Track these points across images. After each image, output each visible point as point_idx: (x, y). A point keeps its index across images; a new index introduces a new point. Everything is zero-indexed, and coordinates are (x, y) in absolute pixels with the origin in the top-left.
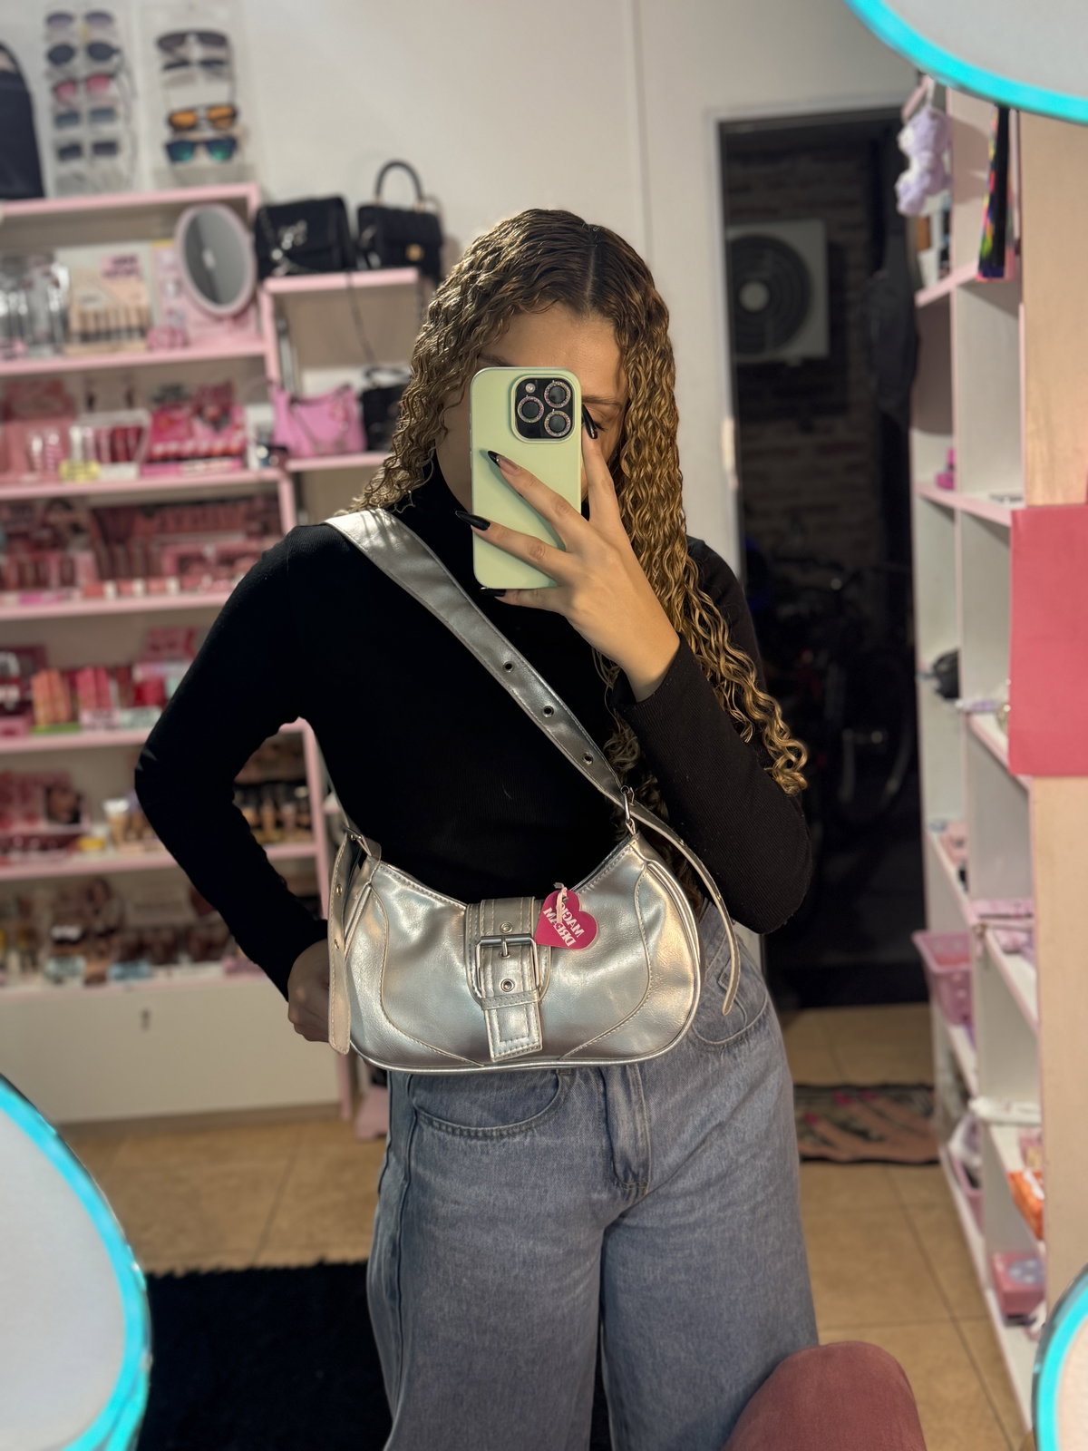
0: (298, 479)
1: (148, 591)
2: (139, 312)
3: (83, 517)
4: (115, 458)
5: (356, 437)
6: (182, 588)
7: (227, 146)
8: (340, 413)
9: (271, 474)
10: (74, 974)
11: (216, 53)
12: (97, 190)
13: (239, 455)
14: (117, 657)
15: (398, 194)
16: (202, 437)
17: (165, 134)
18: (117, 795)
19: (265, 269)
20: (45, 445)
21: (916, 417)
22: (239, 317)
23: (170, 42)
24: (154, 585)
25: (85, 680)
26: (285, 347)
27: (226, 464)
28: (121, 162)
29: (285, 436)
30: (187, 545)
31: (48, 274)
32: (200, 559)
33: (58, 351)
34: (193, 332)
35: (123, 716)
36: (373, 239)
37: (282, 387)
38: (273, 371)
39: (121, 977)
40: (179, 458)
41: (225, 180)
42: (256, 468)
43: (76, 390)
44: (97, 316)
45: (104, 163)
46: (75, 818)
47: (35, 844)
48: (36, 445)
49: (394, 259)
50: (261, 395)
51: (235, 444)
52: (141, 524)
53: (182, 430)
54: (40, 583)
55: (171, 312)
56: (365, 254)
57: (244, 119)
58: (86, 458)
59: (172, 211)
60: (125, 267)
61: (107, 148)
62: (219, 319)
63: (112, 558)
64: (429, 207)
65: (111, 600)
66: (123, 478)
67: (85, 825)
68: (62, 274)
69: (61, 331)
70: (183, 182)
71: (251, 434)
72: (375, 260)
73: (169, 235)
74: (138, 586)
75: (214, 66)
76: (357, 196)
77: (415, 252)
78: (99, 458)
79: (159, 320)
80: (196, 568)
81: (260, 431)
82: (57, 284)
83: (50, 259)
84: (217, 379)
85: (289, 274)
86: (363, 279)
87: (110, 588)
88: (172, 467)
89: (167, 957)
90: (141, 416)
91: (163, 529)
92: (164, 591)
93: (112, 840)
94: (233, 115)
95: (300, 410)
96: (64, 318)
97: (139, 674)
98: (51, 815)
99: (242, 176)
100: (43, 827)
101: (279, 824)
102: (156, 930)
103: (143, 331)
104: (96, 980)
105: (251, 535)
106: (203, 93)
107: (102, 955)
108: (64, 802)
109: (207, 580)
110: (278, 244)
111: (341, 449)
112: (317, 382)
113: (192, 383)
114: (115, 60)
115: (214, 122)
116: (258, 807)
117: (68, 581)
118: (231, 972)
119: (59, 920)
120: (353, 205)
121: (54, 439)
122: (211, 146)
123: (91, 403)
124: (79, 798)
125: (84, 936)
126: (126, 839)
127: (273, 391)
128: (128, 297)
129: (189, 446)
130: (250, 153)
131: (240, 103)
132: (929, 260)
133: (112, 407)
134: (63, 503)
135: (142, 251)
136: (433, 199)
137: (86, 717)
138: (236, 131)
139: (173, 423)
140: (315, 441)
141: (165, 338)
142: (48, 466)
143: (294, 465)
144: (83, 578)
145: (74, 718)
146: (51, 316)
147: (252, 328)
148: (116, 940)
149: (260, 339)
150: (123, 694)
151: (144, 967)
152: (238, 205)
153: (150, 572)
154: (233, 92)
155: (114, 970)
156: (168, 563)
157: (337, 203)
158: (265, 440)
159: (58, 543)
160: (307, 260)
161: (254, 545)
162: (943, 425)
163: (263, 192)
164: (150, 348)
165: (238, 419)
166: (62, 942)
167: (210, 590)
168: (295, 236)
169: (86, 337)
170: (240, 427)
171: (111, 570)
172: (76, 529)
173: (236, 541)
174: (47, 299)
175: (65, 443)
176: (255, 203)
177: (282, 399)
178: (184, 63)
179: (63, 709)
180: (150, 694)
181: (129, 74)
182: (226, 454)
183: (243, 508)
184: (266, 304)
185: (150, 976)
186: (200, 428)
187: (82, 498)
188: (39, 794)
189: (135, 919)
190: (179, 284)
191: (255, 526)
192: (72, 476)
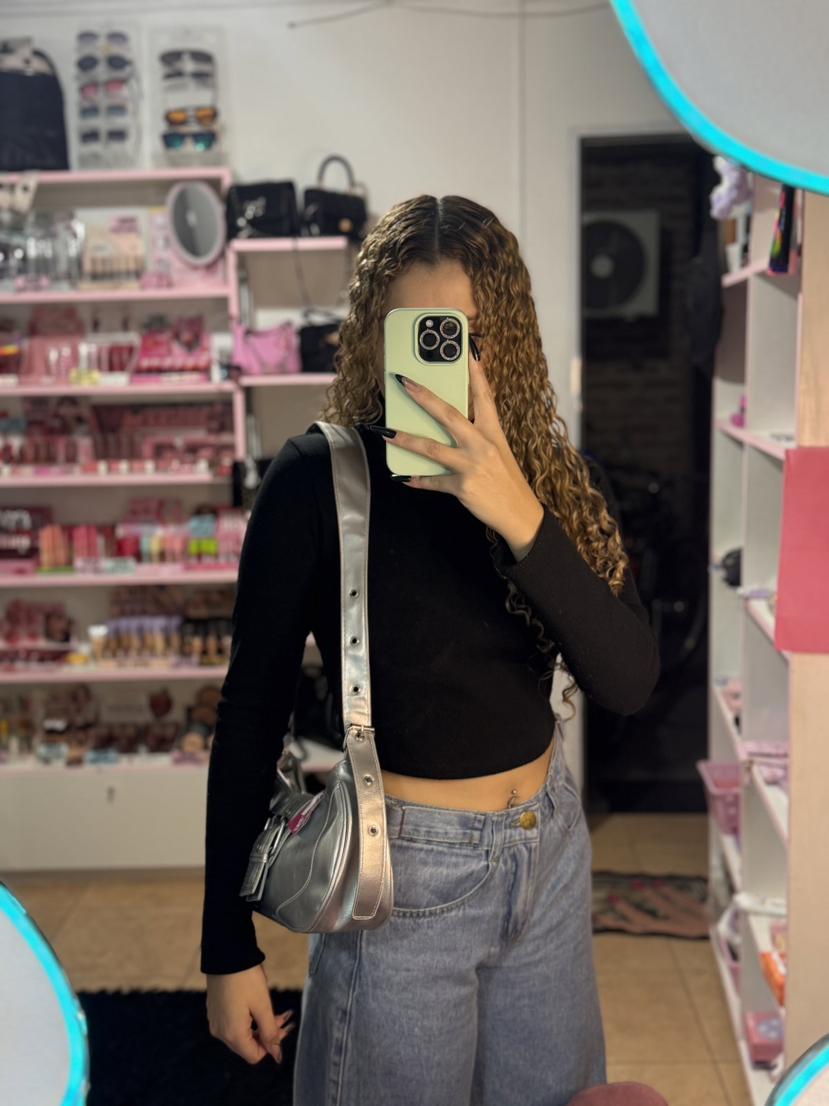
0: (249, 392)
1: (131, 470)
2: (137, 260)
3: (85, 412)
4: (112, 368)
5: (294, 361)
6: (157, 469)
7: (209, 138)
8: (282, 343)
9: (229, 386)
10: (58, 756)
11: (204, 68)
12: (108, 166)
13: (205, 371)
14: (104, 517)
15: (335, 181)
16: (178, 355)
17: (162, 127)
18: (99, 622)
19: (232, 232)
20: (60, 356)
21: (719, 368)
22: (211, 267)
23: (170, 58)
24: (136, 465)
25: (80, 535)
26: (245, 293)
27: (195, 377)
28: (128, 145)
29: (241, 359)
30: (162, 436)
31: (69, 228)
32: (171, 447)
33: (73, 285)
34: (175, 277)
35: (107, 563)
36: (315, 214)
37: (240, 321)
38: (234, 309)
39: (94, 761)
40: (159, 371)
41: (206, 163)
42: (217, 381)
43: (85, 316)
44: (104, 261)
45: (116, 147)
46: (66, 637)
47: (35, 656)
48: (53, 356)
49: (330, 230)
50: (224, 326)
51: (202, 361)
52: (129, 419)
53: (163, 350)
54: (50, 459)
55: (160, 261)
56: (308, 224)
57: (223, 118)
58: (90, 367)
59: (164, 186)
60: (127, 225)
61: (118, 135)
62: (195, 268)
63: (106, 444)
64: (358, 192)
65: (103, 475)
66: (117, 384)
67: (74, 643)
68: (79, 228)
69: (76, 271)
70: (174, 163)
71: (215, 355)
72: (315, 229)
73: (161, 203)
74: (123, 466)
75: (201, 77)
76: (304, 180)
77: (345, 225)
78: (100, 368)
79: (151, 267)
80: (168, 454)
81: (221, 352)
82: (75, 235)
83: (71, 216)
84: (191, 313)
85: (251, 237)
86: (306, 244)
87: (102, 466)
88: (153, 377)
89: (129, 747)
90: (133, 338)
91: (145, 423)
92: (142, 470)
93: (94, 656)
94: (214, 115)
95: (252, 339)
96: (79, 262)
97: (121, 532)
98: (49, 635)
99: (219, 161)
100: (42, 644)
101: (220, 651)
102: (123, 726)
103: (138, 274)
104: (75, 762)
105: (211, 431)
106: (192, 97)
107: (81, 743)
108: (58, 625)
109: (175, 464)
110: (242, 214)
111: (282, 370)
112: (267, 319)
113: (173, 315)
114: (128, 69)
115: (200, 120)
116: (205, 636)
117: (71, 459)
118: (178, 761)
119: (50, 715)
120: (301, 187)
121: (66, 351)
122: (197, 137)
123: (96, 326)
124: (70, 623)
125: (69, 728)
126: (104, 656)
127: (234, 324)
128: (128, 248)
129: (168, 362)
130: (226, 143)
131: (222, 107)
132: (734, 251)
133: (111, 330)
134: (71, 400)
135: (141, 214)
136: (362, 186)
137: (79, 562)
138: (216, 127)
139: (157, 344)
140: (262, 364)
141: (154, 280)
142: (60, 372)
143: (246, 381)
144: (83, 458)
145: (69, 563)
146: (70, 260)
147: (219, 276)
148: (93, 733)
149: (225, 285)
150: (107, 547)
151: (112, 754)
152: (214, 183)
153: (133, 455)
154: (216, 97)
155: (89, 755)
156: (147, 449)
157: (289, 186)
158: (225, 360)
159: (65, 430)
160: (262, 228)
161: (213, 439)
162: (738, 376)
163: (234, 174)
164: (143, 287)
165: (205, 343)
166: (51, 732)
167: (178, 471)
168: (257, 208)
169: (96, 277)
170: (206, 349)
171: (105, 453)
172: (80, 420)
173: (199, 435)
174: (67, 246)
175: (75, 356)
176: (227, 182)
177: (240, 331)
178: (179, 74)
179: (62, 555)
180: (128, 547)
181: (138, 80)
182: (195, 369)
183: (206, 411)
184: (232, 259)
185: (115, 761)
186: (177, 349)
187: (86, 397)
188: (40, 619)
189: (107, 717)
190: (167, 240)
191: (214, 425)
192: (79, 379)
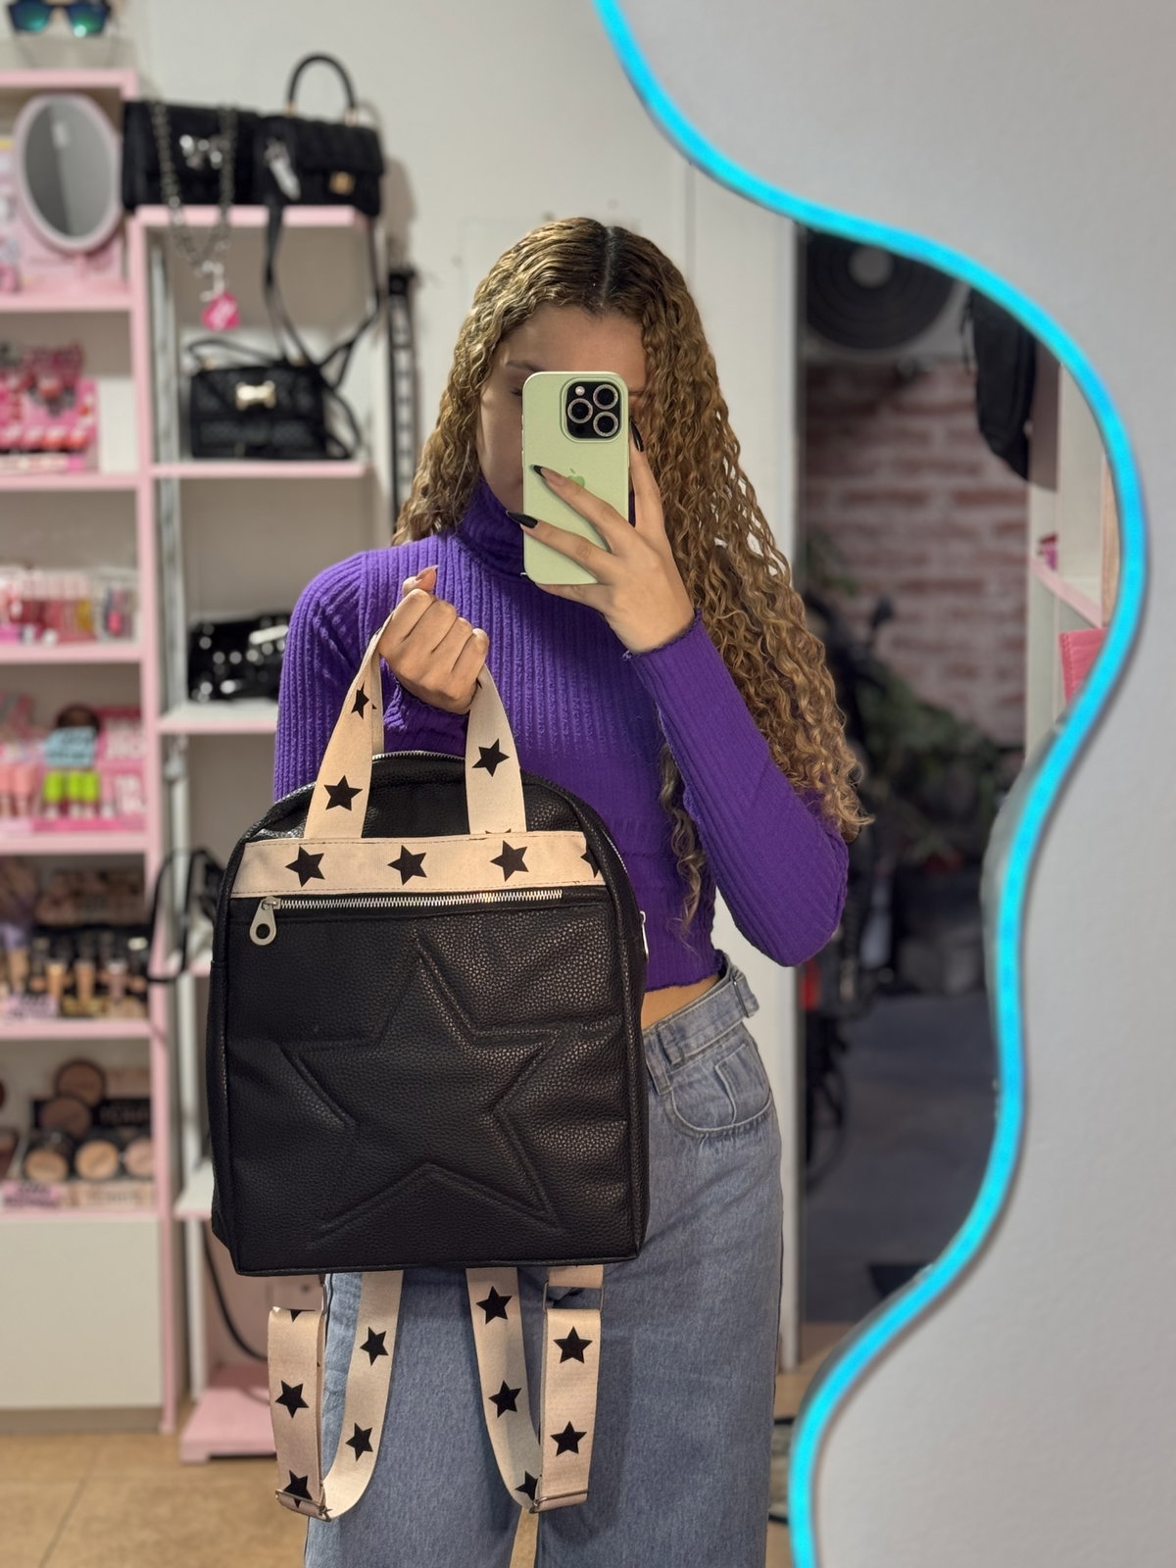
7: (98, 13)
9: (128, 480)
13: (81, 451)
16: (34, 423)
22: (95, 254)
26: (160, 302)
27: (61, 461)
34: (28, 274)
38: (138, 334)
41: (90, 63)
42: (106, 471)
49: (315, 192)
50: (118, 366)
51: (77, 435)
59: (10, 101)
62: (67, 255)
70: (31, 62)
73: (8, 131)
77: (343, 183)
84: (55, 341)
99: (115, 58)
101: (100, 989)
113: (23, 344)
116: (72, 960)
122: (73, 10)
127: (135, 363)
129: (11, 434)
130: (127, 23)
147: (114, 273)
149: (124, 290)
163: (143, 81)
165: (88, 400)
170: (87, 411)
176: (128, 94)
184: (137, 240)
